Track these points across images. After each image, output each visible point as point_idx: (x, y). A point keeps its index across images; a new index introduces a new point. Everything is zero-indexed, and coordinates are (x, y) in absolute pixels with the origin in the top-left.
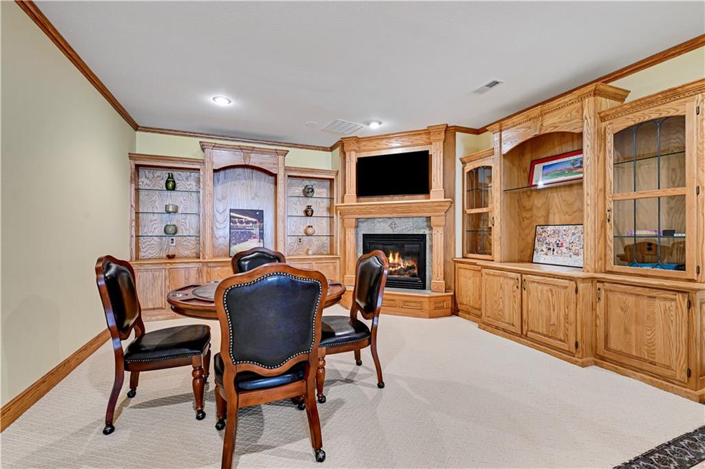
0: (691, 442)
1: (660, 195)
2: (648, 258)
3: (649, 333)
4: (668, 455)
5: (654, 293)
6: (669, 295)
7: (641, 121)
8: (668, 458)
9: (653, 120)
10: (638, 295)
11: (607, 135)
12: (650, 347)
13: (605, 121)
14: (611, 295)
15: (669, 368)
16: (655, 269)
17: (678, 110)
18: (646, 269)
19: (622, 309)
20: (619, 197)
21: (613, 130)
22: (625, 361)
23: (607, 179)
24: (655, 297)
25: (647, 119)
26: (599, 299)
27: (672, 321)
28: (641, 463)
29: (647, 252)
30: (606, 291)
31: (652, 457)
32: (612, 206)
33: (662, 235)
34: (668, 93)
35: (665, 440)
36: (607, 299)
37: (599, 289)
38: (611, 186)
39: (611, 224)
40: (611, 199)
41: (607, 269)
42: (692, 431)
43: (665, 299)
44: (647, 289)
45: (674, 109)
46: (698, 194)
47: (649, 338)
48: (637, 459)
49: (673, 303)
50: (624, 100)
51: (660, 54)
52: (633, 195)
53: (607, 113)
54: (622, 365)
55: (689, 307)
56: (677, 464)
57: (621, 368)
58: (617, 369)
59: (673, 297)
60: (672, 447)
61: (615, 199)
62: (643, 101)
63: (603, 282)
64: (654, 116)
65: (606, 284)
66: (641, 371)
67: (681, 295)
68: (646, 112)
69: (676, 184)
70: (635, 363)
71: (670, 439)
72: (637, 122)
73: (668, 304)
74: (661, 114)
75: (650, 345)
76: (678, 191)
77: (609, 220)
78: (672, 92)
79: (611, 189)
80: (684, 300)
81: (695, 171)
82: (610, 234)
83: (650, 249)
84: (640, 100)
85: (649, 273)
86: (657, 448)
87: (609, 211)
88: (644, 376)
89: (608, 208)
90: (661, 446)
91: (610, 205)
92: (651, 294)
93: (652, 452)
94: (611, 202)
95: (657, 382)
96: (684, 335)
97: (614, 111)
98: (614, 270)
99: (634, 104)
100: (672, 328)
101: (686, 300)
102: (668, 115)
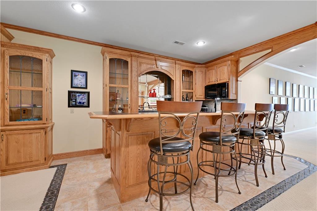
0: (55, 181)
1: (33, 90)
2: (24, 117)
3: (30, 149)
4: (52, 190)
5: (32, 131)
6: (38, 131)
7: (24, 55)
8: (53, 191)
9: (29, 56)
10: (24, 134)
11: (5, 55)
12: (30, 155)
13: (4, 47)
14: (10, 137)
15: (38, 160)
16: (31, 121)
17: (40, 57)
18: (26, 122)
19: (16, 142)
20: (12, 87)
21: (9, 54)
22: (18, 166)
23: (6, 77)
24: (32, 133)
25: (27, 55)
26: (2, 140)
27: (39, 141)
28: (47, 199)
29: (23, 114)
30: (7, 135)
31: (49, 195)
32: (8, 92)
33: (33, 107)
34: (36, 48)
35: (48, 187)
36: (7, 139)
37: (2, 135)
38: (8, 82)
39: (8, 101)
40: (8, 88)
41: (5, 124)
42: (53, 178)
43: (37, 133)
44: (29, 130)
45: (39, 56)
46: (47, 91)
47: (29, 151)
48: (45, 199)
49: (40, 134)
50: (11, 41)
51: (29, 29)
52: (20, 88)
53: (5, 43)
54: (16, 169)
55: (45, 134)
56: (56, 191)
57: (16, 171)
58: (13, 172)
59: (40, 131)
60: (52, 187)
61: (10, 88)
62: (25, 47)
63: (5, 131)
64: (30, 55)
65: (7, 132)
66: (26, 167)
67: (42, 130)
68: (27, 52)
69: (36, 86)
70: (23, 165)
71: (49, 185)
72: (22, 54)
73: (38, 135)
74: (33, 55)
75: (30, 154)
76: (40, 89)
77: (6, 99)
78: (38, 49)
79: (7, 83)
80: (44, 131)
81: (46, 83)
82: (7, 106)
83: (24, 113)
84: (24, 45)
85: (28, 123)
86: (48, 190)
87: (6, 94)
88: (27, 169)
89: (6, 92)
90: (49, 189)
91: (7, 91)
92: (31, 132)
93: (47, 193)
94: (8, 90)
95: (33, 169)
96: (44, 145)
97: (10, 44)
98: (9, 124)
99: (21, 46)
100: (39, 144)
101: (44, 132)
102: (36, 57)
